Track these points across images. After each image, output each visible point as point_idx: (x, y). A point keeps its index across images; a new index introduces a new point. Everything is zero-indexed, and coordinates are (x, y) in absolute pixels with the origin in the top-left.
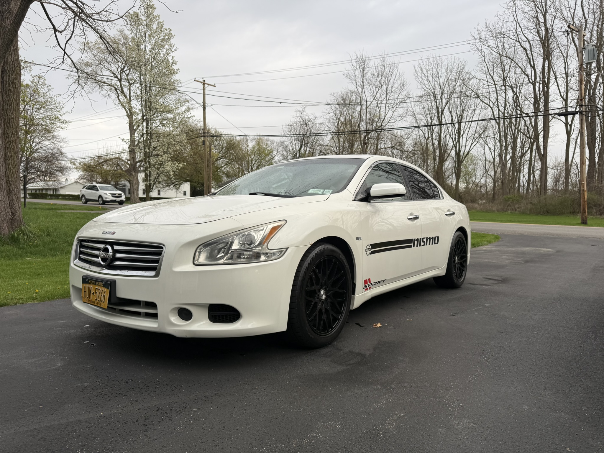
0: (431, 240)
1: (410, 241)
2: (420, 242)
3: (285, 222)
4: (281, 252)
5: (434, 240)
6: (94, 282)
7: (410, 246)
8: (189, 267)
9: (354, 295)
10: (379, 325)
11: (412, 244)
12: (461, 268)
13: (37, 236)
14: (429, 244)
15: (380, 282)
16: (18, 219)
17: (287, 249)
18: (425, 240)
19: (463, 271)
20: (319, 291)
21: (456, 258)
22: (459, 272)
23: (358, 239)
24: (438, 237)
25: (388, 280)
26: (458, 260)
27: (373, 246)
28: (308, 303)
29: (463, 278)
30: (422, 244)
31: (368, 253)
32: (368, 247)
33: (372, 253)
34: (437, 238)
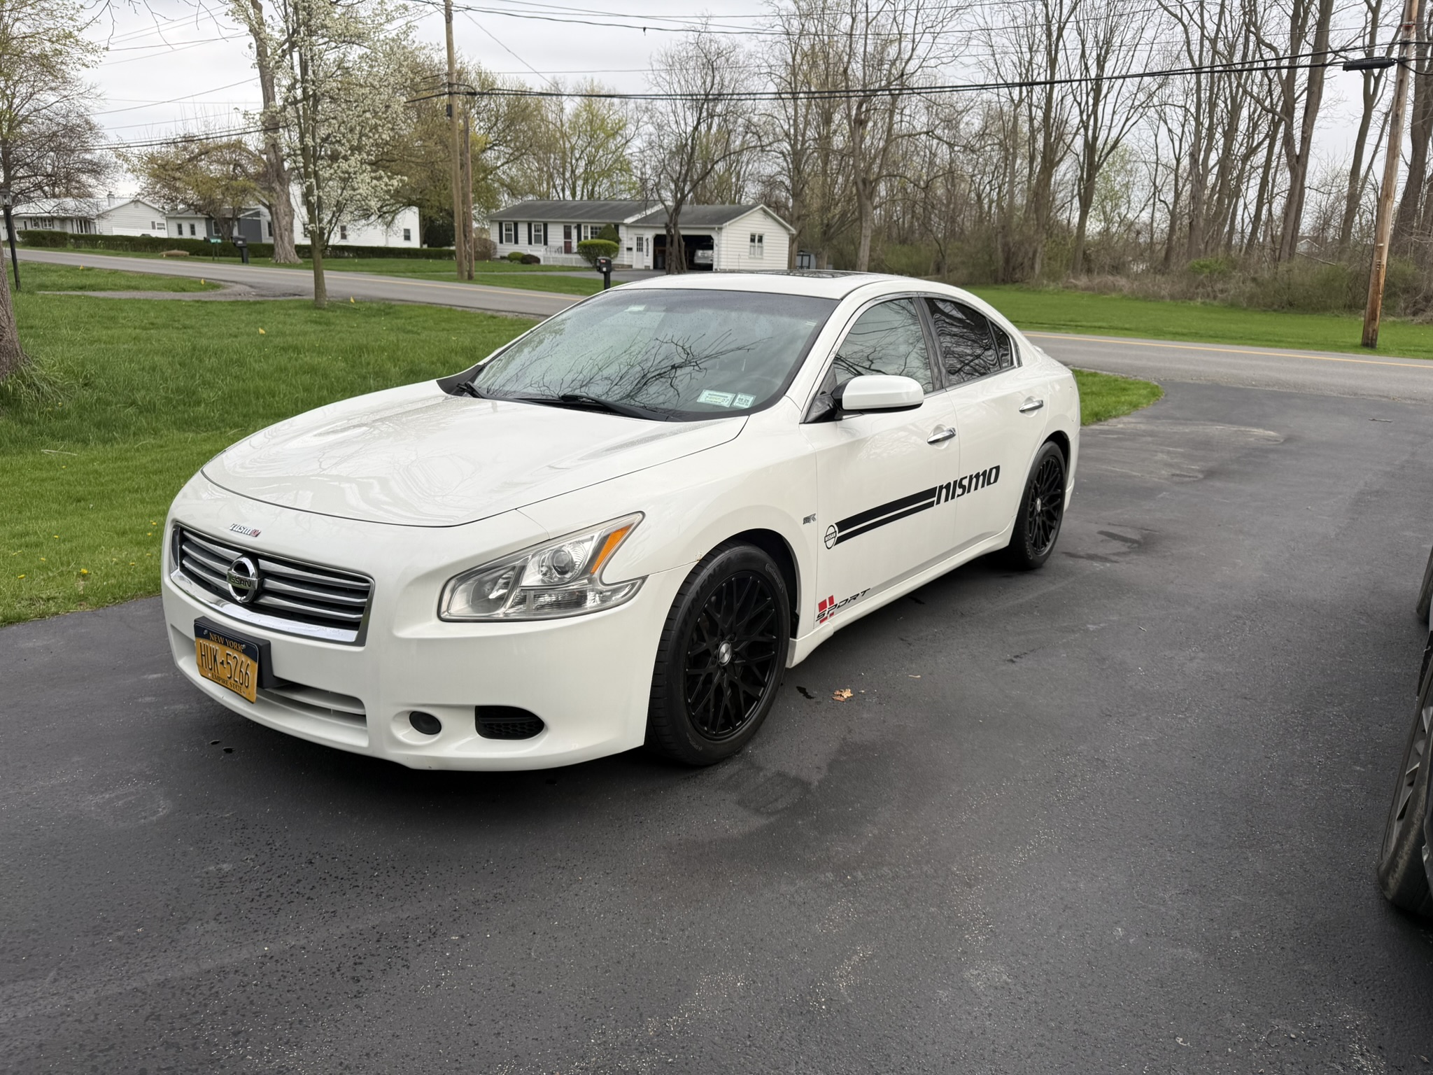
0: (981, 478)
1: (930, 493)
2: (951, 490)
3: (641, 515)
4: (633, 585)
5: (988, 477)
6: (221, 639)
7: (931, 505)
8: (431, 629)
9: (795, 637)
10: (847, 694)
11: (935, 499)
12: (1048, 523)
13: (62, 389)
14: (976, 489)
15: (854, 598)
16: (10, 346)
17: (644, 579)
18: (966, 482)
19: (1051, 528)
20: (717, 647)
21: (1039, 502)
22: (1042, 532)
23: (807, 520)
24: (998, 468)
25: (874, 588)
26: (1043, 505)
27: (842, 525)
28: (691, 680)
29: (1049, 545)
30: (959, 491)
31: (830, 543)
32: (832, 530)
33: (840, 540)
34: (994, 471)
